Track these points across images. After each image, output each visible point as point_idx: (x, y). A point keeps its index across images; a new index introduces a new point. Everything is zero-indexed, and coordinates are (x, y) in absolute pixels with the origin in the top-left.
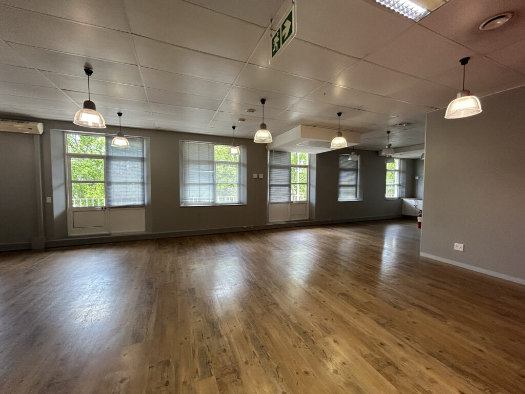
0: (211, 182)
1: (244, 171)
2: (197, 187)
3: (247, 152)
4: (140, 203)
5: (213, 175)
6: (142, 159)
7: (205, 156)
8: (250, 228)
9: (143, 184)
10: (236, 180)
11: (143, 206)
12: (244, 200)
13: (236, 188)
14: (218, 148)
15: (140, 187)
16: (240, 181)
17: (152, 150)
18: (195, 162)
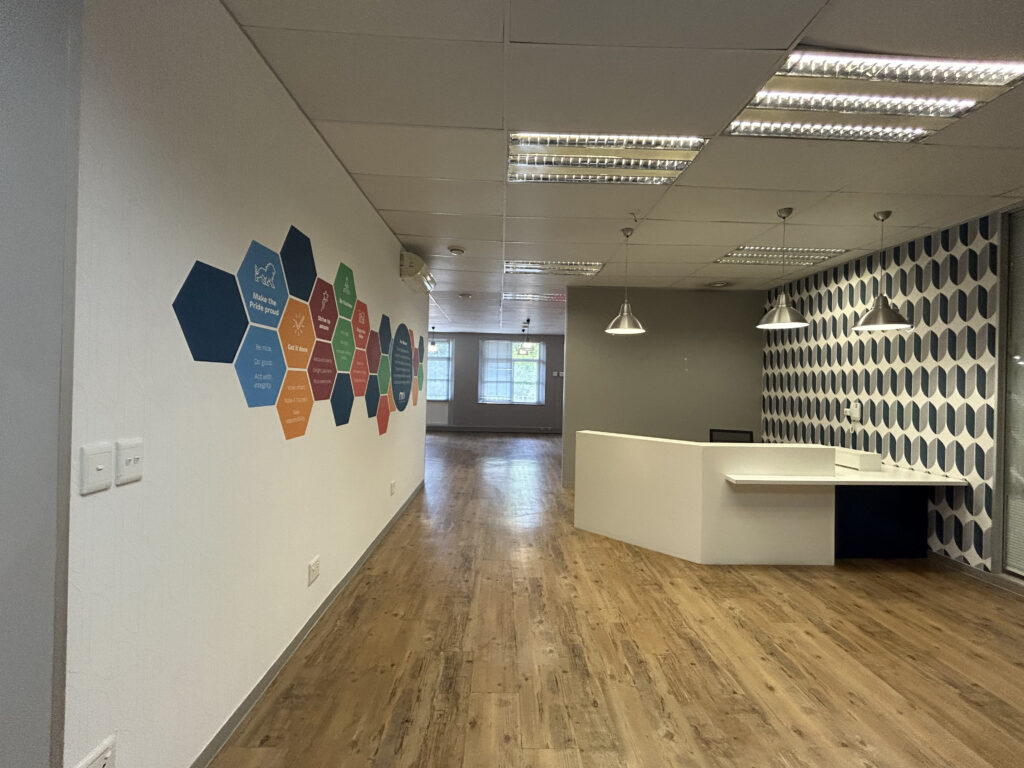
0: (509, 380)
1: (543, 368)
2: (494, 385)
3: (547, 348)
4: (444, 398)
5: (511, 373)
6: (449, 359)
7: (503, 354)
8: (547, 429)
9: (448, 380)
10: (534, 379)
11: (447, 401)
12: (542, 400)
13: (535, 387)
14: (516, 345)
15: (445, 383)
16: (539, 379)
17: (457, 351)
18: (493, 360)
